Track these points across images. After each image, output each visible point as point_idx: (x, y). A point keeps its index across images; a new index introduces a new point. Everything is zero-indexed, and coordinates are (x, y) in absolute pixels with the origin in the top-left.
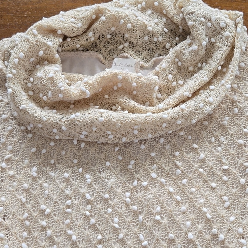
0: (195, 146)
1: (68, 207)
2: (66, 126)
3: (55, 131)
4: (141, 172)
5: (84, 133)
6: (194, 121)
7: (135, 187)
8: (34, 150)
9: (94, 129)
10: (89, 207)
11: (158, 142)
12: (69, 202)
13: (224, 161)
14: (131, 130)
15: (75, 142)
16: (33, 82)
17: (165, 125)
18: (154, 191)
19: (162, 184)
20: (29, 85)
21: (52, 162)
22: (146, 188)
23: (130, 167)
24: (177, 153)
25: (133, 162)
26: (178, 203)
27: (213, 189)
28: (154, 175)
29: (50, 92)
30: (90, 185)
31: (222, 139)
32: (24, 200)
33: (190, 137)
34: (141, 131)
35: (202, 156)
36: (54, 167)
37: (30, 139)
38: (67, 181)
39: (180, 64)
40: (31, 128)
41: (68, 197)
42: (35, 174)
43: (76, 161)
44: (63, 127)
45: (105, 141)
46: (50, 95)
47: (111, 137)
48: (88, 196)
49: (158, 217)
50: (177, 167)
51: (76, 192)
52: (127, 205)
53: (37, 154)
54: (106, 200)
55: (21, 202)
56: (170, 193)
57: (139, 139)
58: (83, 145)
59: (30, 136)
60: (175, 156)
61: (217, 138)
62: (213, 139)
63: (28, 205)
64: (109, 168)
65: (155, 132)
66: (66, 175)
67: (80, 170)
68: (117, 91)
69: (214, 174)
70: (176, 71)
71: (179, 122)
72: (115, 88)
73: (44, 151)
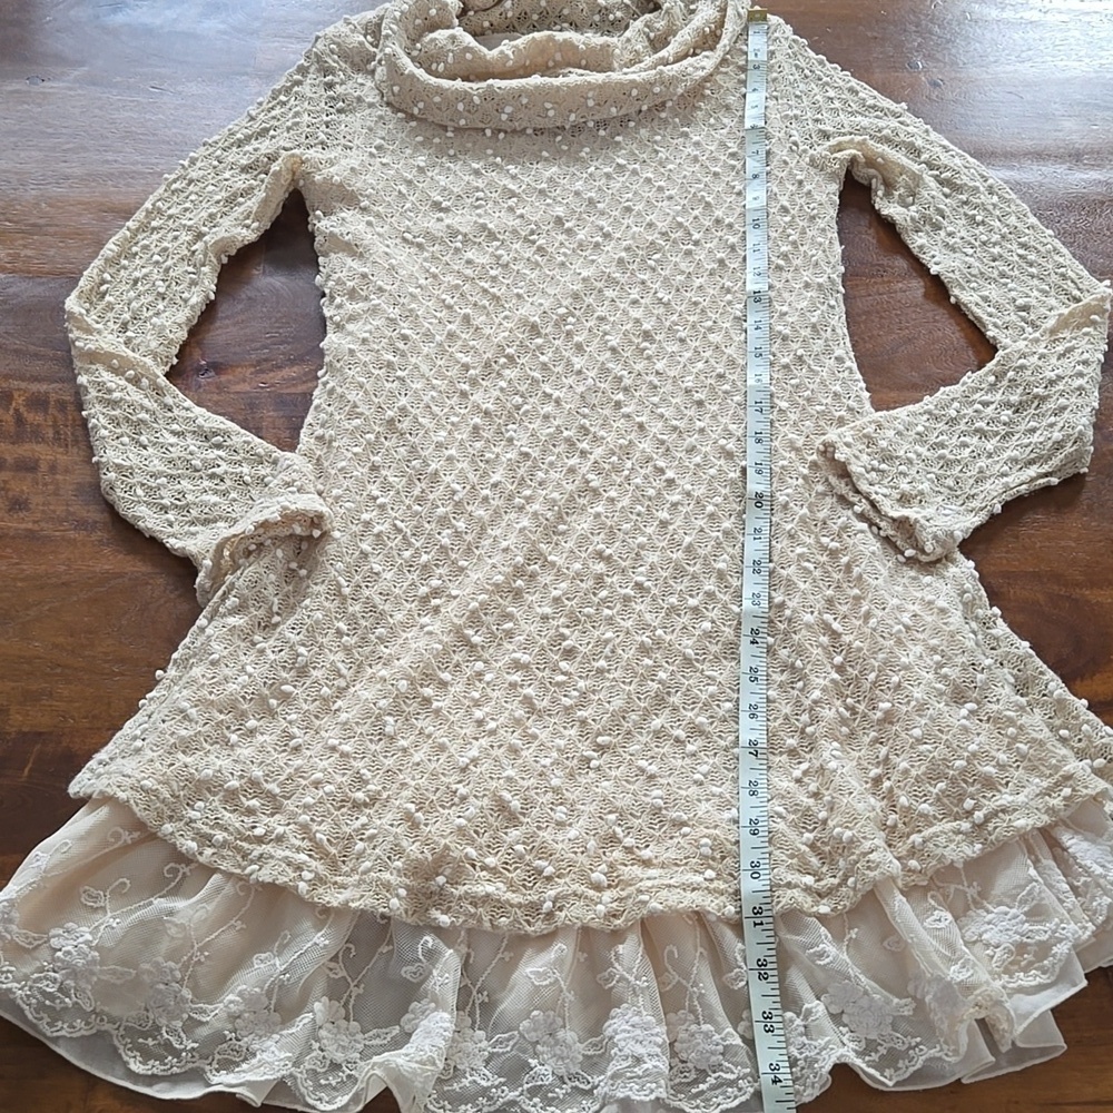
0: (686, 129)
2: (479, 96)
3: (461, 107)
4: (600, 160)
5: (509, 109)
6: (680, 91)
7: (591, 175)
8: (420, 139)
9: (525, 101)
11: (627, 126)
12: (481, 194)
13: (729, 145)
14: (582, 100)
15: (488, 132)
16: (420, 50)
17: (635, 92)
18: (621, 179)
19: (635, 172)
20: (415, 53)
21: (452, 152)
22: (608, 176)
23: (583, 154)
24: (658, 138)
25: (587, 150)
26: (660, 189)
27: (716, 174)
28: (621, 161)
29: (451, 54)
30: (514, 177)
31: (725, 121)
32: (404, 191)
33: (677, 120)
34: (599, 105)
35: (695, 139)
36: (453, 158)
37: (413, 129)
38: (477, 173)
39: (652, 35)
40: (420, 109)
41: (478, 189)
42: (422, 164)
43: (490, 152)
44: (475, 97)
45: (540, 123)
46: (450, 60)
47: (551, 113)
48: (511, 186)
49: (627, 204)
50: (657, 152)
52: (577, 193)
53: (426, 143)
54: (542, 192)
55: (400, 192)
56: (648, 180)
57: (596, 118)
58: (502, 135)
59: (414, 124)
60: (656, 142)
61: (718, 119)
62: (712, 121)
63: (411, 198)
64: (546, 159)
65: (621, 107)
66: (475, 166)
67: (499, 159)
68: (554, 67)
69: (716, 159)
70: (647, 44)
71: (657, 90)
72: (551, 64)
73: (437, 140)
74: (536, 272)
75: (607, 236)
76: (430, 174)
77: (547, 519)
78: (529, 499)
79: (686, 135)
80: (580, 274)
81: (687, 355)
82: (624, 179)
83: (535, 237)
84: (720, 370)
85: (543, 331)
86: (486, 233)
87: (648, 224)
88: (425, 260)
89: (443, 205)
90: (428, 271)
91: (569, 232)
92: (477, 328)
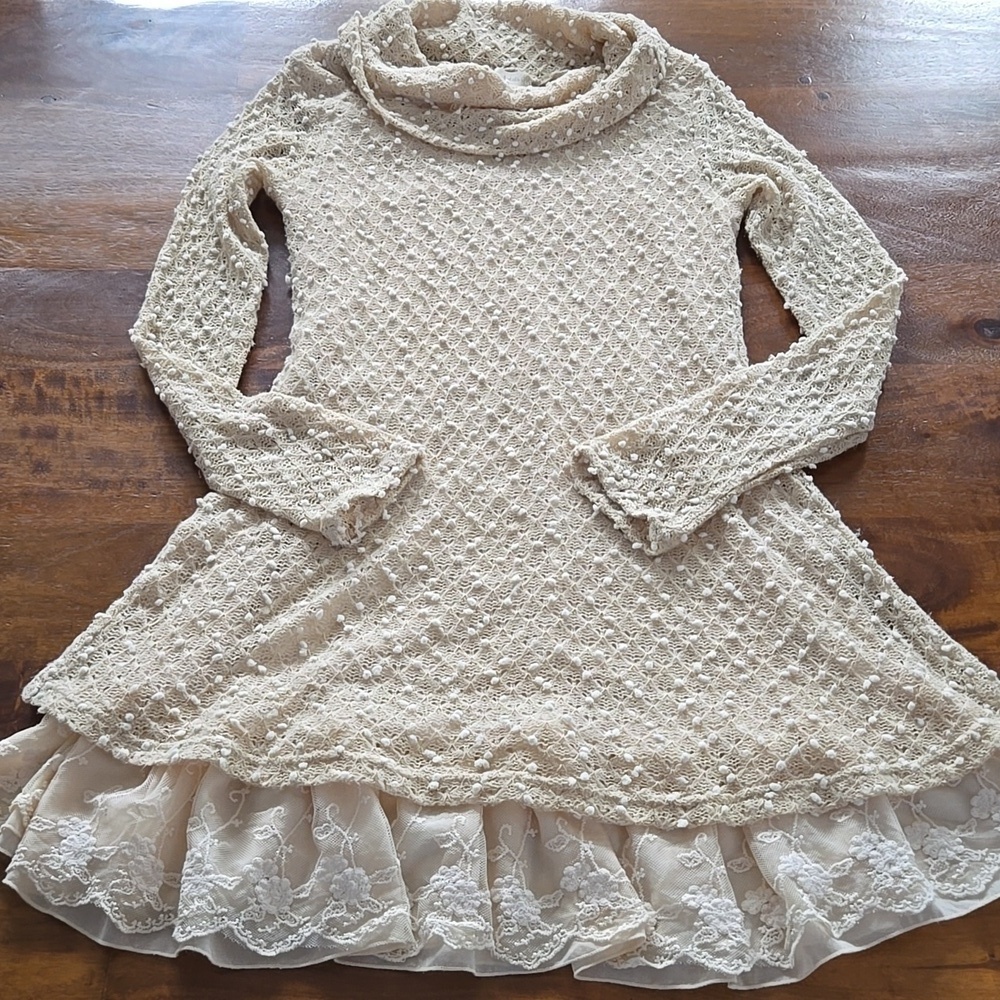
0: (607, 152)
1: (421, 201)
4: (528, 173)
7: (520, 185)
8: (372, 147)
10: (452, 202)
12: (423, 197)
13: (645, 165)
18: (546, 190)
19: (558, 185)
21: (399, 161)
22: (535, 187)
23: (514, 165)
24: (582, 158)
25: (518, 162)
26: (580, 203)
27: (630, 190)
28: (546, 175)
30: (452, 183)
31: (644, 145)
35: (615, 162)
36: (400, 167)
41: (420, 192)
42: (372, 173)
43: (432, 160)
48: (449, 191)
49: (549, 212)
50: (579, 169)
51: (432, 189)
52: (507, 201)
53: (377, 152)
54: (476, 196)
55: (354, 193)
56: (569, 194)
60: (579, 161)
61: (637, 145)
62: (632, 146)
64: (481, 167)
66: (419, 174)
67: (439, 167)
69: (631, 178)
73: (386, 148)
74: (468, 266)
75: (531, 239)
76: (379, 180)
77: (466, 483)
78: (451, 466)
79: (607, 157)
80: (506, 273)
81: (598, 349)
82: (548, 190)
83: (468, 236)
84: (626, 364)
85: (472, 322)
86: (427, 233)
87: (567, 234)
88: (374, 255)
89: (391, 205)
90: (376, 265)
91: (498, 232)
92: (415, 316)
